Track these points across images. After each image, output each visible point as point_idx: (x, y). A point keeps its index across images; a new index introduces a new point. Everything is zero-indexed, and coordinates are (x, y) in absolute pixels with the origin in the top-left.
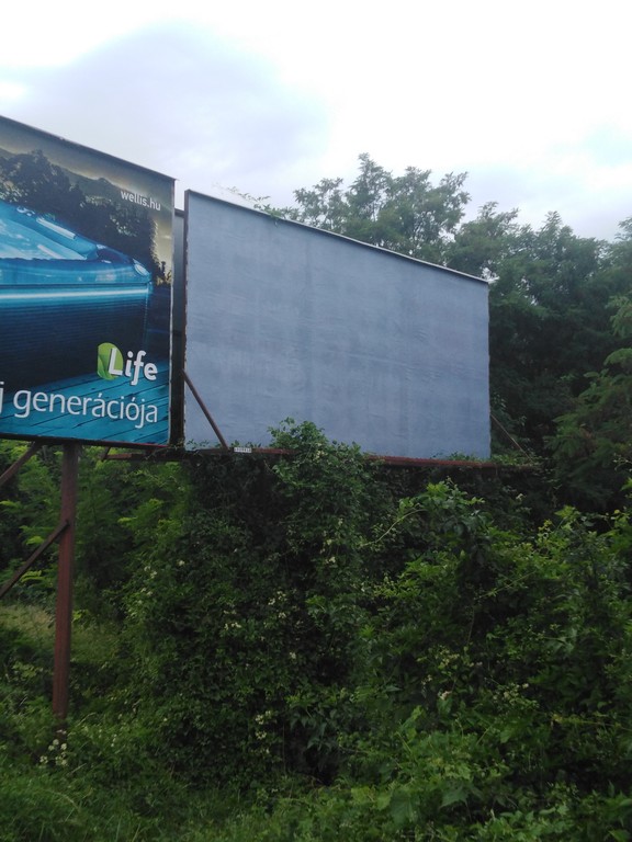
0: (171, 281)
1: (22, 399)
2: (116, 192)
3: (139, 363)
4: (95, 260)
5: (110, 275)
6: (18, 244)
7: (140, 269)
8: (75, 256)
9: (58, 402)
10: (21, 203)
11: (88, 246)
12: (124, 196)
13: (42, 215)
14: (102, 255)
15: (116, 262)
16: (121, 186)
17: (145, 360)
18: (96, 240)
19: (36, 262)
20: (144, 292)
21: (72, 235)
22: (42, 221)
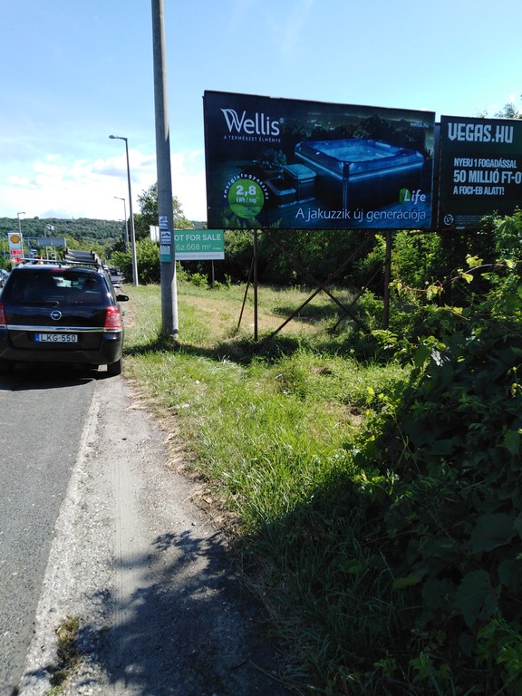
0: (433, 157)
1: (370, 215)
2: (409, 123)
3: (417, 195)
4: (399, 155)
5: (405, 160)
6: (367, 154)
7: (419, 155)
8: (390, 155)
9: (383, 214)
10: (369, 138)
11: (396, 150)
12: (412, 125)
13: (377, 140)
14: (402, 152)
15: (408, 154)
16: (411, 121)
17: (420, 193)
18: (399, 146)
19: (375, 161)
20: (420, 164)
21: (389, 146)
22: (377, 143)
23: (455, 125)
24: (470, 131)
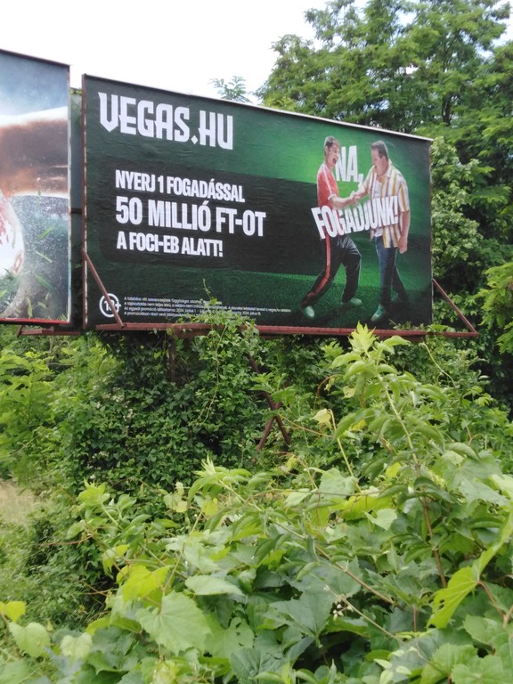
23: (114, 98)
24: (148, 116)
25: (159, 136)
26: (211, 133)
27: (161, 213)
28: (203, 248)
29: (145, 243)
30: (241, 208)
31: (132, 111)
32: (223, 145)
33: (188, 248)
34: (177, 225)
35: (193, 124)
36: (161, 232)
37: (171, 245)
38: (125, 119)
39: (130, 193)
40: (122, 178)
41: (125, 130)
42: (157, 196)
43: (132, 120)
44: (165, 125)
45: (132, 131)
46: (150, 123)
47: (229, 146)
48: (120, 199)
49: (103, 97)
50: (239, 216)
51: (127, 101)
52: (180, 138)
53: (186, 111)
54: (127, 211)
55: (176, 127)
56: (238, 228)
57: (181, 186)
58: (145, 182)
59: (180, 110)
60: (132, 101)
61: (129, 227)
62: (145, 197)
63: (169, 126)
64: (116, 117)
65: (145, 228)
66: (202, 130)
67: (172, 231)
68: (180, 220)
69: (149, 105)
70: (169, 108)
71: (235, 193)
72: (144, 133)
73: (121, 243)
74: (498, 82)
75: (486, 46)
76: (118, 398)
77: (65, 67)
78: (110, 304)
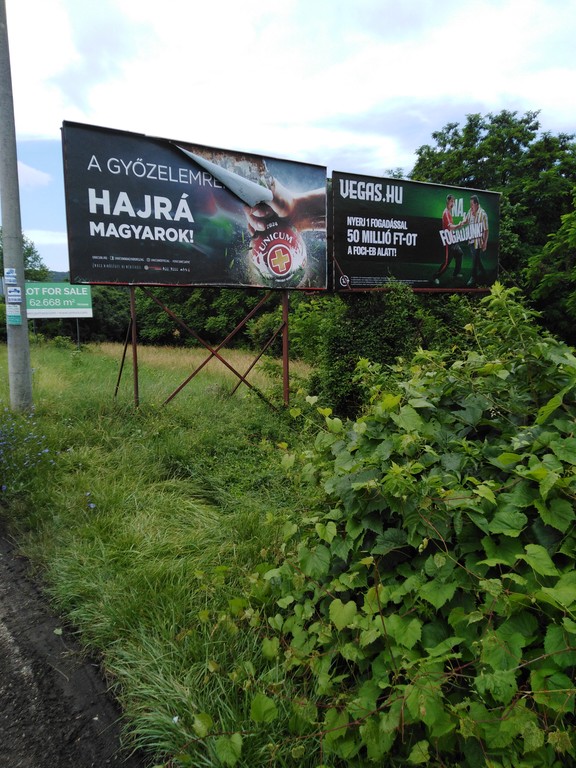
23: (347, 181)
24: (362, 189)
25: (368, 199)
26: (392, 196)
27: (368, 236)
28: (387, 252)
29: (361, 251)
30: (405, 232)
31: (355, 188)
32: (398, 202)
33: (380, 253)
34: (375, 242)
35: (383, 192)
36: (368, 245)
37: (372, 252)
38: (352, 191)
39: (354, 228)
40: (350, 220)
41: (352, 197)
42: (366, 228)
43: (355, 192)
44: (371, 193)
45: (355, 197)
46: (363, 193)
47: (400, 202)
48: (349, 231)
49: (342, 181)
50: (404, 236)
51: (353, 182)
52: (377, 200)
53: (380, 186)
54: (353, 236)
55: (375, 194)
56: (404, 242)
57: (377, 223)
58: (360, 222)
59: (377, 185)
60: (355, 183)
61: (353, 244)
62: (360, 229)
63: (372, 194)
64: (347, 191)
65: (360, 244)
66: (388, 195)
67: (373, 245)
68: (376, 239)
69: (363, 184)
70: (372, 185)
71: (402, 225)
72: (360, 198)
73: (350, 252)
74: (531, 163)
75: (525, 145)
76: (348, 323)
77: (325, 168)
78: (345, 280)
